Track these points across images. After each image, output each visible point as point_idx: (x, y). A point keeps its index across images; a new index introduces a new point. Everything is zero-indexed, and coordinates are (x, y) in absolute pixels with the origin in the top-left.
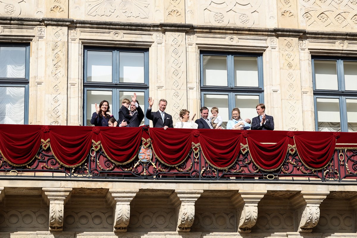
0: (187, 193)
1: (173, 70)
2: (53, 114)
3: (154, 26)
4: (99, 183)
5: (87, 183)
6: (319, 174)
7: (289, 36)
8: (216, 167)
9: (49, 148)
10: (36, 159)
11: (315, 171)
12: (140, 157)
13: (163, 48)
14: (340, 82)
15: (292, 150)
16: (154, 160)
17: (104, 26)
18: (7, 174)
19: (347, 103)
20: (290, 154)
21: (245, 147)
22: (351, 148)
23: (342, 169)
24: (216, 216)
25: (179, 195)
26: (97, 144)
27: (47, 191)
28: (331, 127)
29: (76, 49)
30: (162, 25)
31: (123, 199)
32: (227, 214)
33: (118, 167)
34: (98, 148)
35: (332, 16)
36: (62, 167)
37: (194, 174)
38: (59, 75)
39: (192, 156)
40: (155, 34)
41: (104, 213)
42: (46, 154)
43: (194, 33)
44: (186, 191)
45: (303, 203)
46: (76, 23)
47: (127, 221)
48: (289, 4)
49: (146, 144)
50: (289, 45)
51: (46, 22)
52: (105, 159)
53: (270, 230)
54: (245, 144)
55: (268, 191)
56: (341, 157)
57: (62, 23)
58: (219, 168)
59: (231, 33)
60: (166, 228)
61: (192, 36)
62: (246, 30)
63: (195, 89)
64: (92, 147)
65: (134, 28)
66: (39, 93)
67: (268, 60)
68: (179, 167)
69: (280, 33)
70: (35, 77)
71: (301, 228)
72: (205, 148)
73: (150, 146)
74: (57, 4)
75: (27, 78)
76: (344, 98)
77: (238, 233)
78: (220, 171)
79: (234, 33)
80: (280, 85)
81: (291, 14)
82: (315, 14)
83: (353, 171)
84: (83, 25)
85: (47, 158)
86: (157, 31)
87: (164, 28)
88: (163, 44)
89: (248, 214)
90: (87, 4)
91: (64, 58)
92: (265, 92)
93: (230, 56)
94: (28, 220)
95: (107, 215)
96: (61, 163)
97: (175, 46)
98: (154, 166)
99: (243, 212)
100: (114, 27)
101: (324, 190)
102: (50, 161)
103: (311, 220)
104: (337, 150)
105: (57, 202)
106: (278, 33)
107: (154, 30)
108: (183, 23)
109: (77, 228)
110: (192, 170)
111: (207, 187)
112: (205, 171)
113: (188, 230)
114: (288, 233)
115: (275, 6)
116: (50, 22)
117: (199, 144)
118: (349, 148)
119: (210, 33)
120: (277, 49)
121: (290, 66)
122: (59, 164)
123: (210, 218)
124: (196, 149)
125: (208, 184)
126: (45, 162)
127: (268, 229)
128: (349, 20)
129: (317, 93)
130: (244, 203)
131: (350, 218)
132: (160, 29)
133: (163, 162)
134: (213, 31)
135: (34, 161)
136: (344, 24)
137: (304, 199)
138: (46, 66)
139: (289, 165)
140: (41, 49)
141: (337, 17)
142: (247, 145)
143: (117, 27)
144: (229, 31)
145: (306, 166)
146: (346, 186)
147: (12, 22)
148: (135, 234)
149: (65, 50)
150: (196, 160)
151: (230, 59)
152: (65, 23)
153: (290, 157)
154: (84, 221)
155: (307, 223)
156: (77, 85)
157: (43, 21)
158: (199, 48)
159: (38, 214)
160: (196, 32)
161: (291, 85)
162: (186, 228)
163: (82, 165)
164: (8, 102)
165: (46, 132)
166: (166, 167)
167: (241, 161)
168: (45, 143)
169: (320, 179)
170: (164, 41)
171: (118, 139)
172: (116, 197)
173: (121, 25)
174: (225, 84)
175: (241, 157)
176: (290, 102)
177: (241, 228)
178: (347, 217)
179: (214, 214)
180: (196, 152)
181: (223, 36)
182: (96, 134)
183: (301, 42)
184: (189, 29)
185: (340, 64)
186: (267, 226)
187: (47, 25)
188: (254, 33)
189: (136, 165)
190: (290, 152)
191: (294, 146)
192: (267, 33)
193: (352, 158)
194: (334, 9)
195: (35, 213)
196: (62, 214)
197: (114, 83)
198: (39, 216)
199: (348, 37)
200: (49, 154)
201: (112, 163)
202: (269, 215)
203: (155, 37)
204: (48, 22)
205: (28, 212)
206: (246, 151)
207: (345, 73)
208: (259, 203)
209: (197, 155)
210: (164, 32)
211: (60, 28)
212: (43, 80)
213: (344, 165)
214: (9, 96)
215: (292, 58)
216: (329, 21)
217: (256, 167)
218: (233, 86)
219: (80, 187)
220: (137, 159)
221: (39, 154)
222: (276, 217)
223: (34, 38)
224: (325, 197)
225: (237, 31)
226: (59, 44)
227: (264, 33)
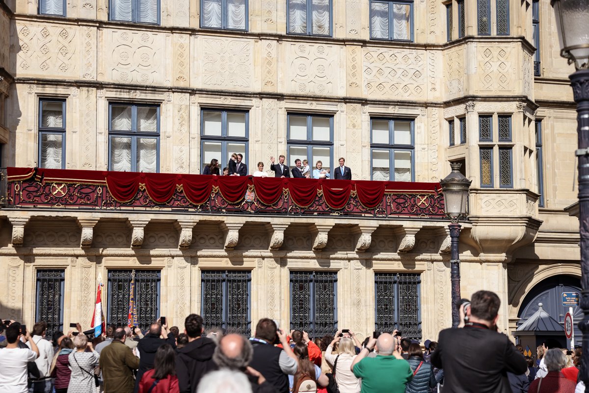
0: (279, 225)
1: (267, 128)
2: (179, 161)
3: (254, 94)
4: (218, 217)
5: (209, 217)
6: (372, 212)
7: (354, 103)
8: (299, 206)
9: (182, 191)
10: (173, 198)
11: (369, 210)
12: (246, 198)
13: (260, 111)
14: (391, 137)
15: (353, 194)
16: (256, 199)
17: (217, 93)
18: (152, 209)
19: (395, 153)
20: (352, 197)
21: (320, 192)
22: (396, 193)
23: (388, 208)
24: (297, 238)
25: (273, 226)
26: (216, 188)
27: (181, 222)
28: (382, 170)
29: (196, 111)
30: (260, 94)
31: (234, 228)
32: (305, 238)
33: (230, 205)
34: (217, 191)
35: (387, 86)
36: (191, 204)
37: (284, 210)
38: (183, 131)
39: (282, 197)
40: (254, 100)
41: (217, 236)
42: (179, 195)
43: (283, 99)
44: (278, 223)
45: (360, 232)
46: (196, 91)
47: (235, 243)
48: (356, 77)
49: (250, 189)
50: (354, 110)
51: (173, 90)
52: (222, 199)
53: (335, 250)
54: (320, 189)
55: (336, 224)
56: (388, 200)
57: (185, 91)
58: (302, 207)
59: (311, 100)
60: (261, 247)
61: (282, 102)
62: (323, 98)
63: (283, 143)
64: (212, 190)
65: (239, 95)
66: (168, 144)
67: (338, 121)
68: (273, 205)
69: (348, 100)
70: (165, 132)
71: (357, 249)
72: (292, 192)
73: (254, 190)
74: (181, 75)
75: (158, 132)
76: (393, 150)
77: (312, 252)
78: (302, 208)
79: (313, 100)
80: (346, 140)
81: (357, 85)
82: (374, 85)
83: (396, 210)
84: (201, 92)
85: (180, 198)
86: (256, 97)
87: (262, 95)
88: (260, 108)
89: (321, 240)
90: (203, 75)
91: (186, 118)
92: (335, 145)
93: (310, 117)
94: (162, 240)
95: (219, 237)
96: (191, 202)
97: (269, 110)
98: (256, 205)
99: (317, 238)
100: (224, 94)
101: (375, 224)
102: (182, 200)
103: (365, 244)
104: (385, 194)
105: (187, 229)
106: (346, 100)
107: (254, 97)
108: (276, 92)
109: (198, 246)
110: (283, 208)
111: (293, 220)
112: (292, 208)
113: (278, 249)
114: (348, 252)
115: (345, 79)
116: (176, 90)
117: (288, 189)
118: (394, 193)
119: (296, 99)
120: (345, 113)
121: (354, 126)
122: (189, 202)
123: (293, 240)
124: (286, 193)
125: (293, 219)
126: (179, 201)
127: (333, 249)
128: (400, 90)
129: (373, 146)
130: (318, 232)
131: (393, 241)
132: (258, 96)
133: (262, 202)
134: (298, 98)
135: (171, 200)
136: (396, 93)
137: (361, 230)
138: (174, 123)
139: (351, 204)
140: (169, 110)
141: (392, 87)
142: (322, 190)
143: (227, 94)
144: (309, 99)
145: (363, 206)
146: (391, 221)
147: (147, 89)
148: (239, 251)
149: (187, 111)
150: (286, 201)
151: (309, 119)
152: (187, 91)
153: (352, 199)
154: (202, 241)
155: (362, 247)
156: (196, 139)
157: (171, 89)
158: (287, 111)
159: (169, 236)
160: (285, 98)
161: (354, 141)
162: (276, 248)
163: (205, 204)
164: (142, 149)
165: (180, 179)
166: (263, 205)
167: (317, 201)
168: (180, 187)
169: (372, 215)
170: (261, 106)
171: (231, 185)
172: (229, 227)
173: (229, 93)
174: (305, 139)
175: (317, 199)
176: (353, 154)
177: (314, 248)
178: (391, 241)
179: (295, 237)
180: (285, 195)
181: (305, 102)
182: (216, 181)
183: (363, 107)
184: (280, 97)
185: (392, 123)
186: (333, 247)
187: (173, 92)
188: (328, 100)
189: (243, 204)
190: (352, 195)
191: (355, 192)
192: (338, 100)
193: (396, 201)
194: (389, 81)
195: (167, 235)
196: (191, 238)
197: (223, 136)
198: (170, 237)
199: (399, 104)
200: (182, 195)
201: (227, 202)
202: (334, 238)
203: (255, 102)
204: (175, 90)
205: (162, 234)
206: (321, 194)
207: (395, 130)
208: (329, 232)
209: (286, 197)
210: (261, 98)
211: (183, 94)
212: (171, 134)
213: (390, 205)
214: (142, 144)
215: (356, 120)
216: (385, 90)
217: (327, 206)
218: (310, 140)
219: (204, 219)
220: (244, 199)
221: (174, 196)
222: (340, 240)
223: (163, 102)
224: (376, 229)
225: (316, 98)
226: (183, 107)
227: (336, 100)
